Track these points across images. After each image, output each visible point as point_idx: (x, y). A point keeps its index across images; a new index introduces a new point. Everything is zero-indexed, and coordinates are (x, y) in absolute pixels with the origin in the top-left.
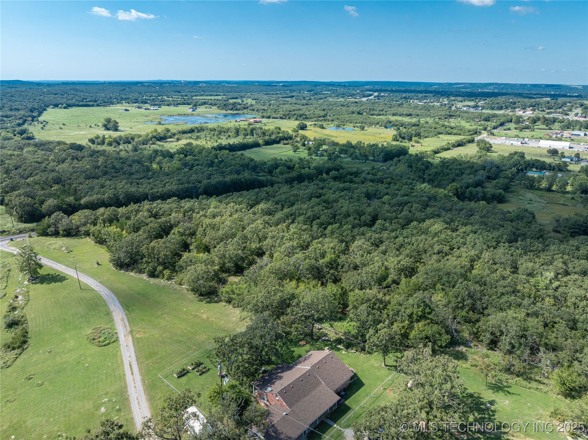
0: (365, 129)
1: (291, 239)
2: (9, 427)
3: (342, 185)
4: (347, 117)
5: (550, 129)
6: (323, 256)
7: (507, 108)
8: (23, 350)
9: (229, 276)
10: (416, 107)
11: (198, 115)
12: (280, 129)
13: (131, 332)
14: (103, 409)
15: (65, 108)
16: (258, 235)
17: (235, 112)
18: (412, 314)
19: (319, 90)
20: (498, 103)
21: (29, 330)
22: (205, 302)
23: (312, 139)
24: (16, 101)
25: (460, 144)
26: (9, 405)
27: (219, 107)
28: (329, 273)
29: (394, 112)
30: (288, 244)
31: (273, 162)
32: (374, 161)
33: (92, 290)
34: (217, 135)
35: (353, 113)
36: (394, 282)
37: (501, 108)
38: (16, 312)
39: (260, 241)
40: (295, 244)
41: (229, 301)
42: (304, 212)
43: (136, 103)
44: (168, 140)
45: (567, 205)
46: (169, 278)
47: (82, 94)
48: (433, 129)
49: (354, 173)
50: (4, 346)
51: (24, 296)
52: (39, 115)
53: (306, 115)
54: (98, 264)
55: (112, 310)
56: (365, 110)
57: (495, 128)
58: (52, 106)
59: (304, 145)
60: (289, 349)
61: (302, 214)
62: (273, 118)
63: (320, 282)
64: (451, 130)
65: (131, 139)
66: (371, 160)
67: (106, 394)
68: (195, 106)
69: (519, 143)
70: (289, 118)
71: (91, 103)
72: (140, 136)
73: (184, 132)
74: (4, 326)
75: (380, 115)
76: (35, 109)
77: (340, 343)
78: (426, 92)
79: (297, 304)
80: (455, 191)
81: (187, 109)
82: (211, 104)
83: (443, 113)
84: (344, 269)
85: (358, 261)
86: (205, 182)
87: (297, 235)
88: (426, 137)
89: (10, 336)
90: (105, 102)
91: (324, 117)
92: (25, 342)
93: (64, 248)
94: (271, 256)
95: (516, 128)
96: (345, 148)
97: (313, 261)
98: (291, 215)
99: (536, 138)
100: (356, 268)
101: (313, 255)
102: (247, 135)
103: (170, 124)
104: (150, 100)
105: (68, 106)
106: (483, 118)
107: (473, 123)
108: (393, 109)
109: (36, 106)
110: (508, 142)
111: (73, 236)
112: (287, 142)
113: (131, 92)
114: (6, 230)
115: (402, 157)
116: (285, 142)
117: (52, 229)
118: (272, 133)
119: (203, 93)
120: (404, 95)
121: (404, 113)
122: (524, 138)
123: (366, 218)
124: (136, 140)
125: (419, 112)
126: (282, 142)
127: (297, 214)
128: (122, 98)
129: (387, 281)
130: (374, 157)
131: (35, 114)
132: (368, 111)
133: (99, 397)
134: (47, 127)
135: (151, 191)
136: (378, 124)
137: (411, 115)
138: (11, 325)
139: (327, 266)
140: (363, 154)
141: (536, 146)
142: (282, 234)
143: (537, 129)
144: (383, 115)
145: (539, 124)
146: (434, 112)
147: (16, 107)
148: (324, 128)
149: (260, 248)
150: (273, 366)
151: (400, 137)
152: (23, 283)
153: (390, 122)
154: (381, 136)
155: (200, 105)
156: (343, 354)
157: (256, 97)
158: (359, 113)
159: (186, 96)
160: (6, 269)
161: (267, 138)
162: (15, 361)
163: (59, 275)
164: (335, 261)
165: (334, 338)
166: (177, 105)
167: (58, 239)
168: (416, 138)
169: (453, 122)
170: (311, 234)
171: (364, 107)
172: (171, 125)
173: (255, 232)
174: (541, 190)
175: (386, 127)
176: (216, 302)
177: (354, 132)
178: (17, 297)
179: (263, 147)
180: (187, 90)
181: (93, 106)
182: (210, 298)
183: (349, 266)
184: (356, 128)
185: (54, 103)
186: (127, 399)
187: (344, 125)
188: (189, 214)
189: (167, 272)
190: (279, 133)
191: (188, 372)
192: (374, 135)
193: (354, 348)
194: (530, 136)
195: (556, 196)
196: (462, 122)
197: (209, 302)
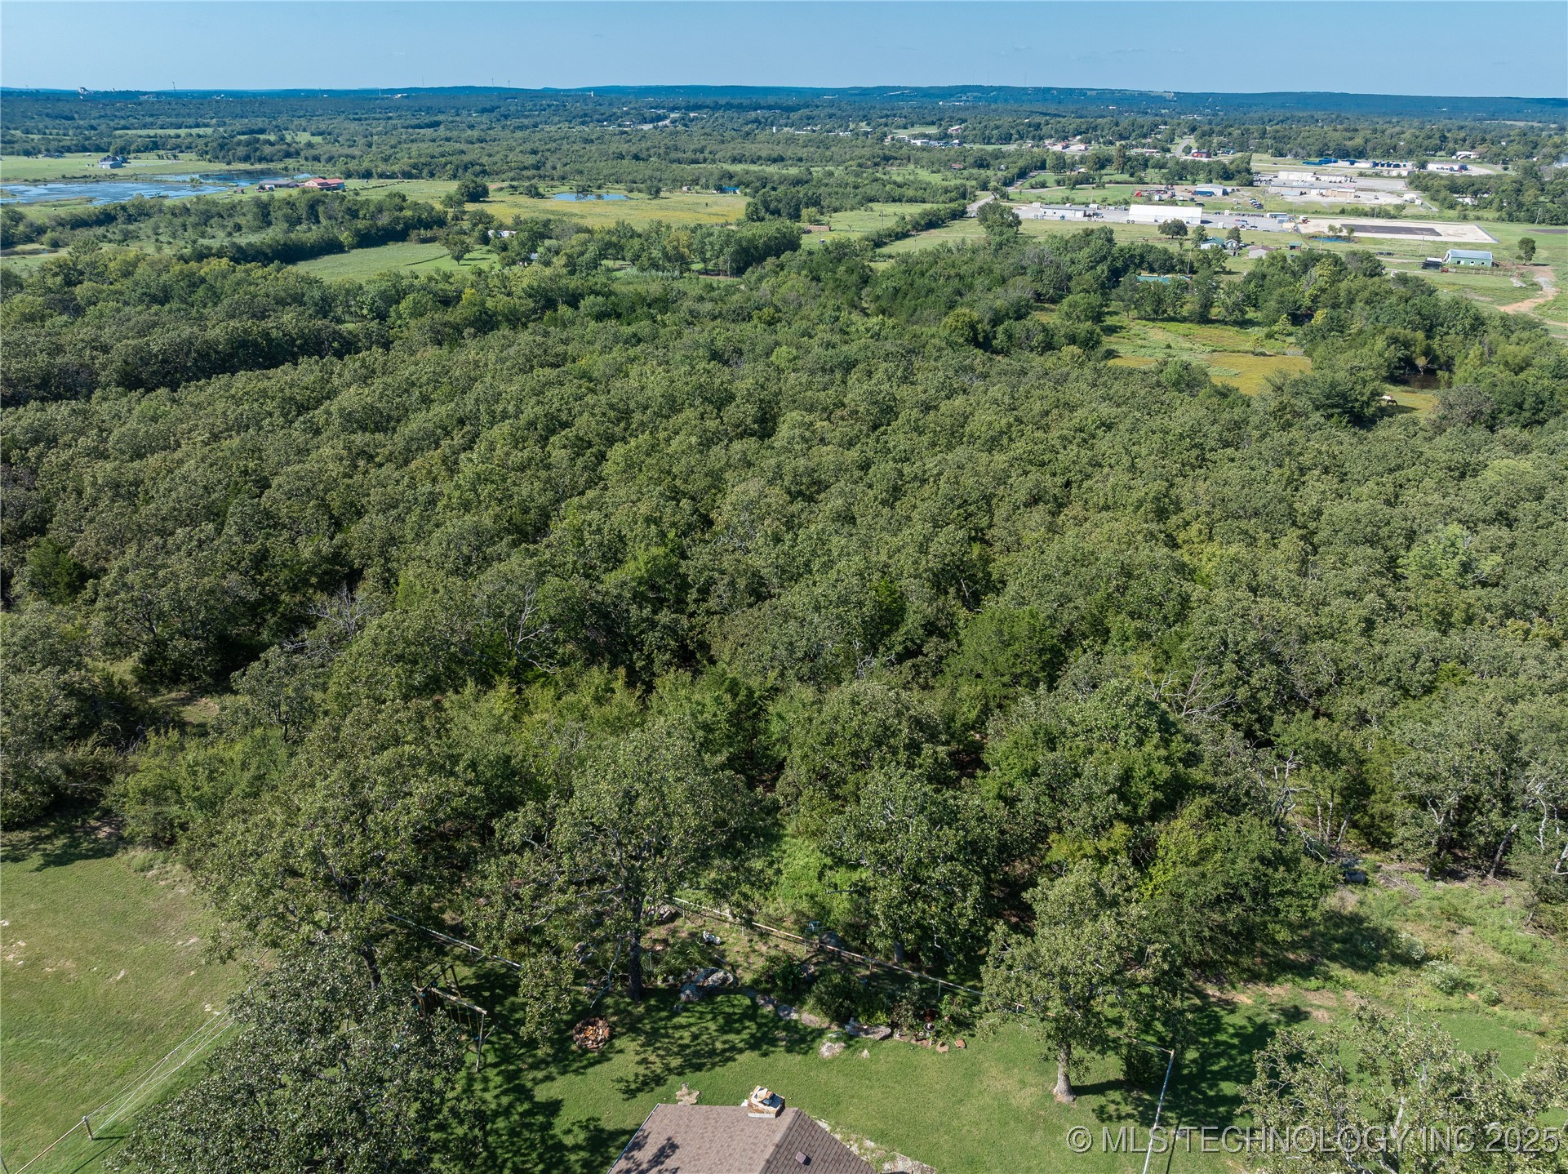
0: (662, 194)
1: (466, 506)
3: (627, 330)
4: (606, 167)
5: (1141, 182)
6: (614, 556)
7: (1021, 138)
10: (791, 140)
11: (135, 178)
12: (404, 199)
16: (324, 506)
17: (258, 166)
18: (1126, 777)
19: (513, 108)
20: (997, 127)
23: (509, 221)
25: (932, 223)
27: (202, 154)
28: (653, 625)
29: (736, 152)
30: (457, 524)
31: (385, 285)
32: (706, 272)
34: (195, 225)
35: (621, 157)
36: (931, 628)
37: (1007, 139)
39: (337, 525)
40: (487, 521)
41: (164, 839)
42: (511, 408)
44: (20, 248)
45: (1264, 354)
48: (850, 189)
49: (656, 300)
53: (482, 165)
56: (652, 151)
57: (1008, 183)
59: (485, 240)
61: (505, 416)
62: (382, 176)
63: (622, 671)
64: (898, 192)
66: (700, 272)
68: (122, 153)
69: (1080, 214)
70: (432, 175)
73: (79, 223)
75: (696, 162)
79: (539, 838)
80: (967, 332)
81: (97, 164)
82: (177, 148)
83: (867, 152)
84: (712, 603)
85: (761, 561)
86: (126, 346)
87: (491, 487)
88: (836, 210)
91: (537, 168)
94: (388, 582)
95: (1058, 183)
96: (614, 239)
97: (579, 584)
98: (461, 422)
99: (1116, 203)
100: (759, 592)
101: (571, 558)
102: (298, 220)
103: (31, 204)
106: (970, 160)
107: (949, 174)
108: (731, 145)
110: (1053, 214)
112: (429, 233)
115: (788, 253)
116: (424, 233)
118: (380, 211)
119: (149, 120)
120: (753, 115)
121: (764, 154)
122: (1087, 205)
123: (742, 411)
125: (803, 153)
126: (414, 234)
127: (485, 418)
129: (903, 630)
130: (704, 261)
132: (662, 151)
136: (696, 182)
137: (782, 159)
139: (638, 598)
140: (671, 252)
141: (1124, 219)
142: (428, 487)
143: (1111, 182)
144: (705, 160)
145: (1111, 173)
146: (842, 152)
148: (542, 196)
149: (336, 557)
151: (767, 210)
153: (731, 178)
154: (709, 210)
155: (138, 151)
156: (825, 1063)
157: (323, 127)
158: (636, 157)
159: (93, 128)
161: (361, 224)
164: (671, 571)
165: (759, 963)
166: (62, 151)
168: (813, 210)
169: (896, 173)
170: (549, 480)
171: (649, 144)
172: (36, 208)
173: (310, 491)
174: (1184, 320)
177: (633, 203)
179: (354, 251)
180: (95, 113)
183: (732, 583)
184: (635, 194)
187: (599, 187)
188: (32, 453)
190: (401, 209)
192: (693, 208)
193: (882, 1017)
194: (1099, 200)
195: (1226, 334)
196: (919, 171)
197: (61, 860)
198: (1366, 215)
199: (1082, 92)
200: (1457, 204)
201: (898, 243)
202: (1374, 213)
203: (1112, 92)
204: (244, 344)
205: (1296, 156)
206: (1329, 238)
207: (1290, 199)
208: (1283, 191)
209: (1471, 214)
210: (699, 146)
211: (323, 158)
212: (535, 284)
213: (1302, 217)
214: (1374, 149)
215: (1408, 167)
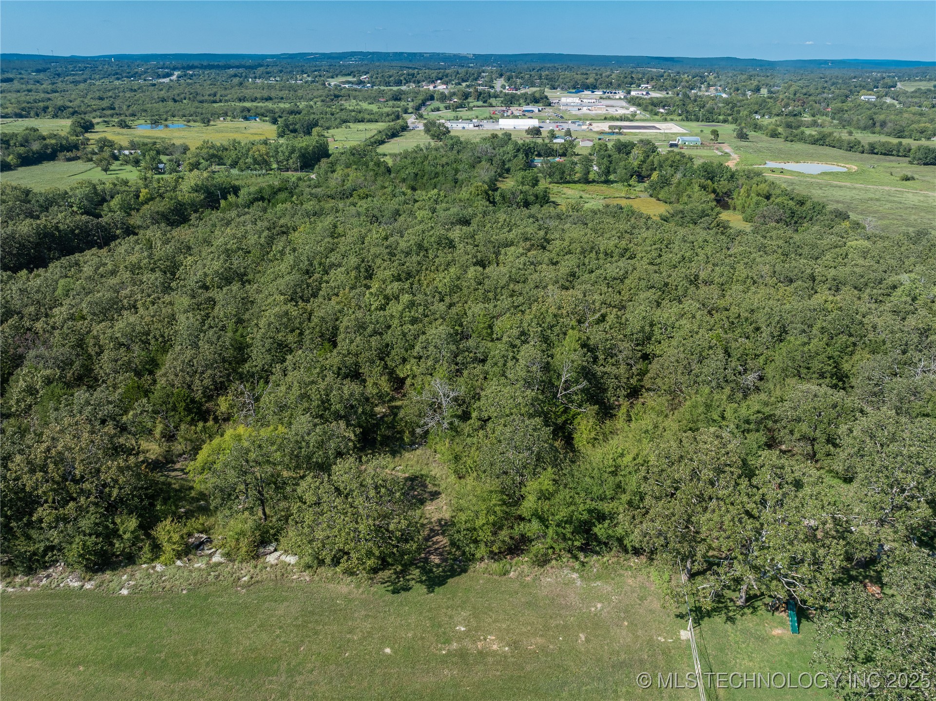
0: (210, 123)
4: (159, 107)
10: (266, 87)
12: (38, 131)
20: (389, 76)
25: (393, 134)
32: (280, 170)
37: (400, 83)
45: (630, 198)
48: (328, 116)
53: (71, 108)
56: (182, 96)
57: (418, 109)
59: (115, 157)
64: (358, 116)
69: (471, 126)
91: (111, 109)
95: (446, 108)
99: (486, 119)
106: (388, 96)
107: (380, 104)
108: (233, 91)
116: (68, 155)
118: (27, 140)
120: (230, 72)
126: (61, 155)
136: (226, 114)
137: (271, 98)
141: (498, 128)
143: (476, 106)
144: (221, 101)
148: (131, 127)
151: (289, 130)
153: (248, 111)
154: (250, 131)
158: (174, 100)
169: (347, 105)
174: (575, 182)
175: (246, 119)
177: (197, 129)
194: (474, 117)
195: (602, 188)
196: (360, 103)
198: (617, 120)
199: (421, 55)
200: (658, 112)
201: (381, 146)
202: (621, 119)
203: (438, 54)
205: (562, 89)
206: (609, 133)
207: (574, 113)
208: (569, 108)
209: (668, 118)
210: (212, 92)
212: (199, 183)
213: (588, 122)
214: (601, 84)
215: (621, 94)
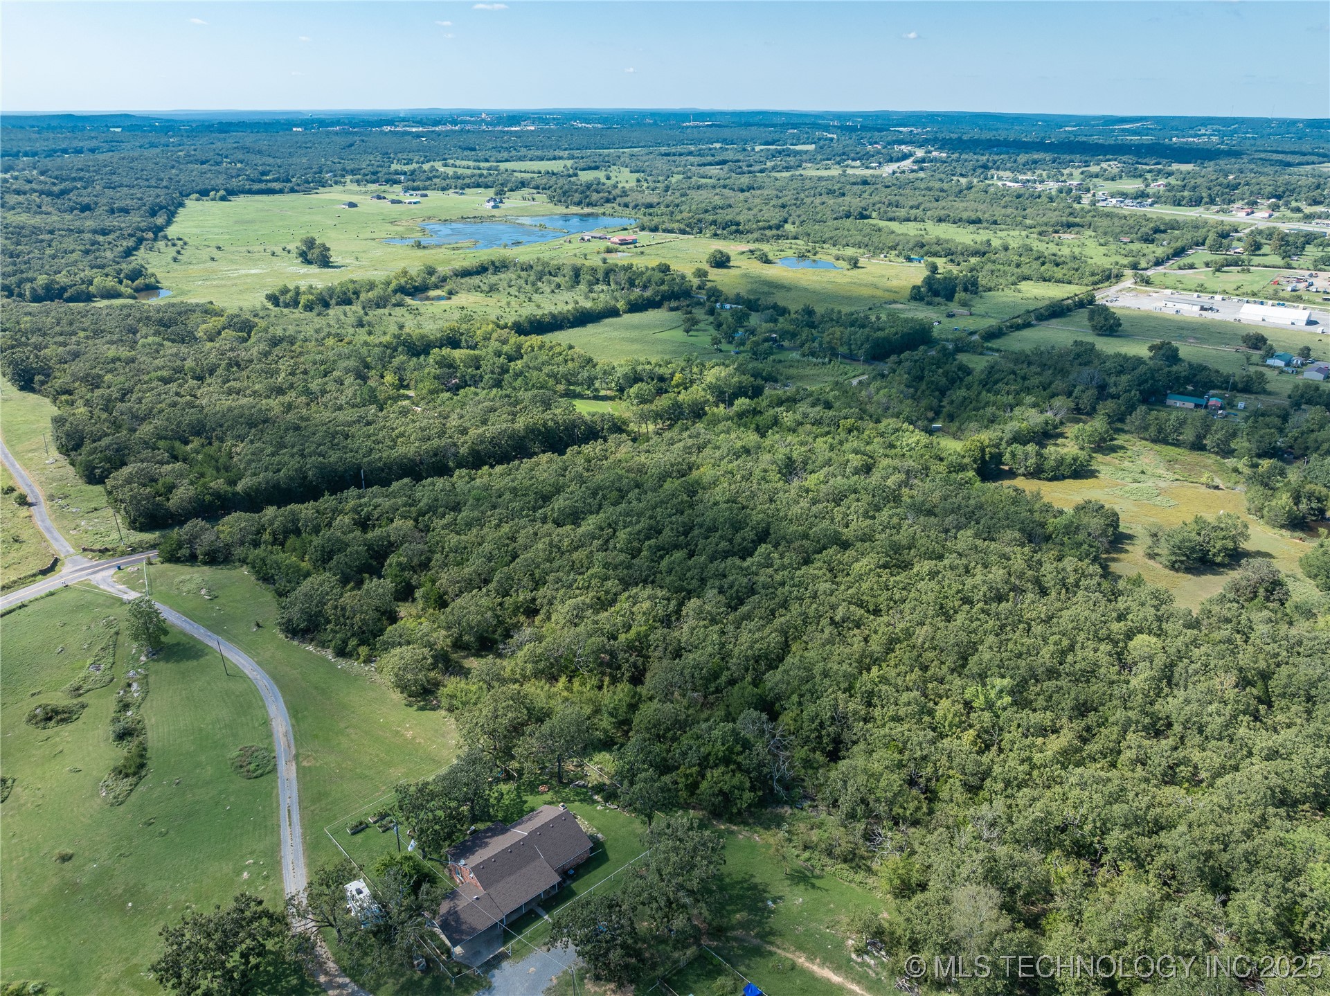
0: (862, 263)
2: (125, 890)
5: (1289, 267)
6: (628, 626)
7: (1212, 201)
8: (141, 778)
9: (466, 657)
10: (999, 197)
12: (668, 269)
13: (296, 757)
14: (245, 875)
15: (223, 199)
17: (586, 210)
18: (709, 754)
19: (789, 141)
20: (1195, 187)
21: (149, 744)
22: (415, 707)
23: (733, 295)
24: (121, 186)
25: (1057, 313)
26: (124, 861)
27: (552, 197)
29: (945, 211)
33: (244, 677)
34: (534, 283)
38: (129, 713)
39: (534, 587)
43: (374, 182)
45: (1216, 487)
46: (368, 661)
47: (258, 159)
50: (114, 770)
51: (140, 685)
52: (169, 222)
53: (738, 224)
54: (258, 625)
55: (272, 716)
58: (195, 196)
59: (712, 312)
60: (520, 797)
61: (631, 523)
62: (665, 231)
65: (354, 293)
67: (252, 853)
68: (502, 191)
70: (700, 232)
71: (276, 186)
72: (371, 286)
73: (466, 273)
74: (112, 737)
75: (908, 219)
76: (161, 208)
77: (598, 793)
78: (1040, 146)
80: (979, 453)
81: (482, 201)
82: (537, 187)
84: (658, 654)
86: (474, 433)
88: (989, 289)
89: (120, 753)
90: (307, 182)
91: (778, 227)
92: (142, 766)
93: (203, 592)
94: (547, 619)
95: (1207, 265)
97: (603, 640)
101: (608, 626)
102: (597, 282)
103: (440, 247)
104: (405, 173)
105: (231, 193)
107: (1113, 247)
109: (162, 200)
111: (220, 563)
112: (676, 304)
113: (365, 152)
114: (109, 546)
115: (909, 351)
116: (673, 304)
117: (185, 552)
119: (524, 151)
120: (986, 157)
122: (1213, 294)
124: (363, 296)
125: (999, 212)
126: (666, 304)
128: (344, 169)
131: (160, 220)
133: (242, 857)
134: (187, 254)
135: (365, 460)
137: (978, 221)
138: (123, 735)
140: (825, 345)
141: (1232, 318)
143: (1258, 266)
145: (1267, 251)
147: (122, 204)
148: (770, 262)
149: (532, 602)
150: (489, 824)
151: (931, 289)
152: (138, 660)
153: (923, 246)
154: (888, 284)
155: (511, 190)
156: (597, 810)
157: (641, 163)
158: (861, 216)
159: (487, 161)
160: (113, 631)
161: (634, 293)
162: (128, 795)
163: (194, 646)
165: (595, 783)
166: (463, 187)
167: (196, 569)
168: (964, 294)
171: (877, 199)
175: (909, 259)
176: (433, 709)
178: (129, 685)
179: (625, 316)
181: (281, 191)
182: (424, 700)
184: (841, 262)
185: (201, 187)
186: (279, 863)
187: (816, 252)
188: (426, 518)
189: (364, 651)
191: (367, 826)
192: (876, 281)
193: (617, 802)
194: (1232, 288)
196: (1090, 242)
197: (422, 709)
201: (1013, 335)
204: (533, 431)
211: (631, 205)
